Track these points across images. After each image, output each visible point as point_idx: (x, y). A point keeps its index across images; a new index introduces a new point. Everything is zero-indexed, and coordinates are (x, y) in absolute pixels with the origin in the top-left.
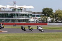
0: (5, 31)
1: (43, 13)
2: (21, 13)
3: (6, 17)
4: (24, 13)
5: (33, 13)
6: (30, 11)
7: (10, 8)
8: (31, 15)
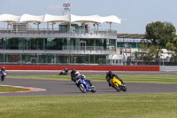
0: (40, 89)
1: (146, 38)
2: (83, 36)
3: (41, 49)
4: (94, 36)
5: (119, 36)
6: (110, 31)
7: (54, 22)
8: (113, 42)
